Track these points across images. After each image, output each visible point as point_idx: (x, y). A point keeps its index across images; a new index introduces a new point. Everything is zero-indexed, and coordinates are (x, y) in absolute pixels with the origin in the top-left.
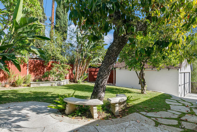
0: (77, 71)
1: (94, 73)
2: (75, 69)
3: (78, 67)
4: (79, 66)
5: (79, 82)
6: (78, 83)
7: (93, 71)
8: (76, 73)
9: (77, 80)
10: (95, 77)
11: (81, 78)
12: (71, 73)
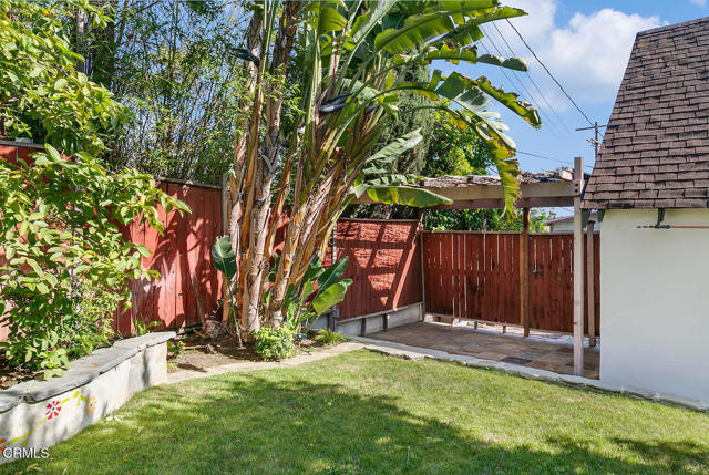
0: (247, 241)
1: (373, 257)
2: (235, 229)
3: (258, 205)
4: (267, 194)
5: (268, 344)
6: (260, 358)
7: (366, 245)
8: (246, 265)
9: (256, 326)
10: (375, 285)
11: (284, 307)
12: (202, 265)
